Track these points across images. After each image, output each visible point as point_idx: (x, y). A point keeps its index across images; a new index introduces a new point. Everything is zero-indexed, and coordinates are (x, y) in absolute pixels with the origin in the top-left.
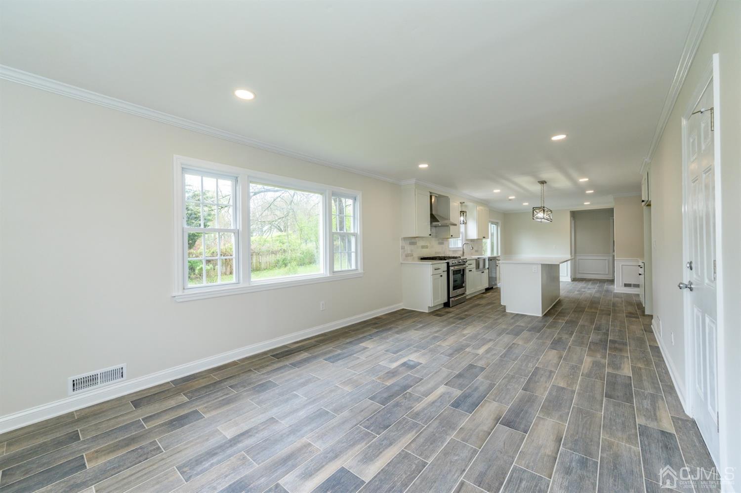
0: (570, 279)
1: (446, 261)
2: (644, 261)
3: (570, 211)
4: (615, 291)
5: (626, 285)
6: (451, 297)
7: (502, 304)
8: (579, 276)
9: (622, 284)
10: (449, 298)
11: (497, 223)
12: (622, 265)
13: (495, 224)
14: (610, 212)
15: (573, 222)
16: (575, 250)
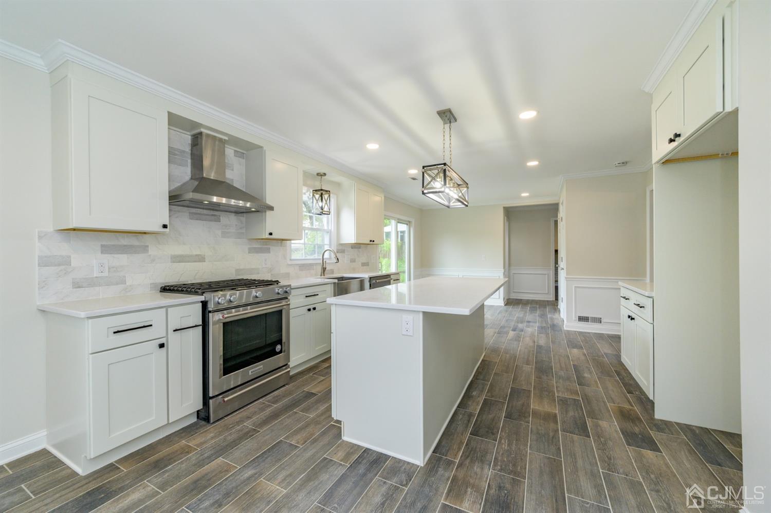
0: (503, 303)
1: (202, 298)
2: (653, 294)
3: (504, 208)
4: (565, 329)
5: (581, 319)
6: (211, 395)
7: (335, 415)
8: (514, 296)
9: (575, 317)
10: (206, 398)
11: (409, 222)
12: (575, 287)
13: (407, 224)
14: (553, 209)
15: (507, 224)
16: (509, 264)
